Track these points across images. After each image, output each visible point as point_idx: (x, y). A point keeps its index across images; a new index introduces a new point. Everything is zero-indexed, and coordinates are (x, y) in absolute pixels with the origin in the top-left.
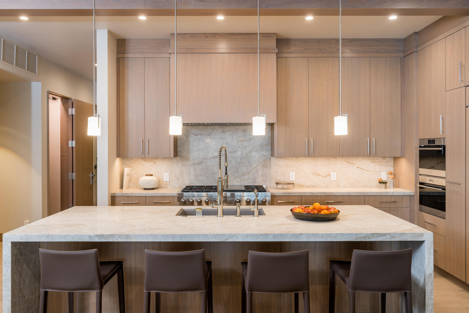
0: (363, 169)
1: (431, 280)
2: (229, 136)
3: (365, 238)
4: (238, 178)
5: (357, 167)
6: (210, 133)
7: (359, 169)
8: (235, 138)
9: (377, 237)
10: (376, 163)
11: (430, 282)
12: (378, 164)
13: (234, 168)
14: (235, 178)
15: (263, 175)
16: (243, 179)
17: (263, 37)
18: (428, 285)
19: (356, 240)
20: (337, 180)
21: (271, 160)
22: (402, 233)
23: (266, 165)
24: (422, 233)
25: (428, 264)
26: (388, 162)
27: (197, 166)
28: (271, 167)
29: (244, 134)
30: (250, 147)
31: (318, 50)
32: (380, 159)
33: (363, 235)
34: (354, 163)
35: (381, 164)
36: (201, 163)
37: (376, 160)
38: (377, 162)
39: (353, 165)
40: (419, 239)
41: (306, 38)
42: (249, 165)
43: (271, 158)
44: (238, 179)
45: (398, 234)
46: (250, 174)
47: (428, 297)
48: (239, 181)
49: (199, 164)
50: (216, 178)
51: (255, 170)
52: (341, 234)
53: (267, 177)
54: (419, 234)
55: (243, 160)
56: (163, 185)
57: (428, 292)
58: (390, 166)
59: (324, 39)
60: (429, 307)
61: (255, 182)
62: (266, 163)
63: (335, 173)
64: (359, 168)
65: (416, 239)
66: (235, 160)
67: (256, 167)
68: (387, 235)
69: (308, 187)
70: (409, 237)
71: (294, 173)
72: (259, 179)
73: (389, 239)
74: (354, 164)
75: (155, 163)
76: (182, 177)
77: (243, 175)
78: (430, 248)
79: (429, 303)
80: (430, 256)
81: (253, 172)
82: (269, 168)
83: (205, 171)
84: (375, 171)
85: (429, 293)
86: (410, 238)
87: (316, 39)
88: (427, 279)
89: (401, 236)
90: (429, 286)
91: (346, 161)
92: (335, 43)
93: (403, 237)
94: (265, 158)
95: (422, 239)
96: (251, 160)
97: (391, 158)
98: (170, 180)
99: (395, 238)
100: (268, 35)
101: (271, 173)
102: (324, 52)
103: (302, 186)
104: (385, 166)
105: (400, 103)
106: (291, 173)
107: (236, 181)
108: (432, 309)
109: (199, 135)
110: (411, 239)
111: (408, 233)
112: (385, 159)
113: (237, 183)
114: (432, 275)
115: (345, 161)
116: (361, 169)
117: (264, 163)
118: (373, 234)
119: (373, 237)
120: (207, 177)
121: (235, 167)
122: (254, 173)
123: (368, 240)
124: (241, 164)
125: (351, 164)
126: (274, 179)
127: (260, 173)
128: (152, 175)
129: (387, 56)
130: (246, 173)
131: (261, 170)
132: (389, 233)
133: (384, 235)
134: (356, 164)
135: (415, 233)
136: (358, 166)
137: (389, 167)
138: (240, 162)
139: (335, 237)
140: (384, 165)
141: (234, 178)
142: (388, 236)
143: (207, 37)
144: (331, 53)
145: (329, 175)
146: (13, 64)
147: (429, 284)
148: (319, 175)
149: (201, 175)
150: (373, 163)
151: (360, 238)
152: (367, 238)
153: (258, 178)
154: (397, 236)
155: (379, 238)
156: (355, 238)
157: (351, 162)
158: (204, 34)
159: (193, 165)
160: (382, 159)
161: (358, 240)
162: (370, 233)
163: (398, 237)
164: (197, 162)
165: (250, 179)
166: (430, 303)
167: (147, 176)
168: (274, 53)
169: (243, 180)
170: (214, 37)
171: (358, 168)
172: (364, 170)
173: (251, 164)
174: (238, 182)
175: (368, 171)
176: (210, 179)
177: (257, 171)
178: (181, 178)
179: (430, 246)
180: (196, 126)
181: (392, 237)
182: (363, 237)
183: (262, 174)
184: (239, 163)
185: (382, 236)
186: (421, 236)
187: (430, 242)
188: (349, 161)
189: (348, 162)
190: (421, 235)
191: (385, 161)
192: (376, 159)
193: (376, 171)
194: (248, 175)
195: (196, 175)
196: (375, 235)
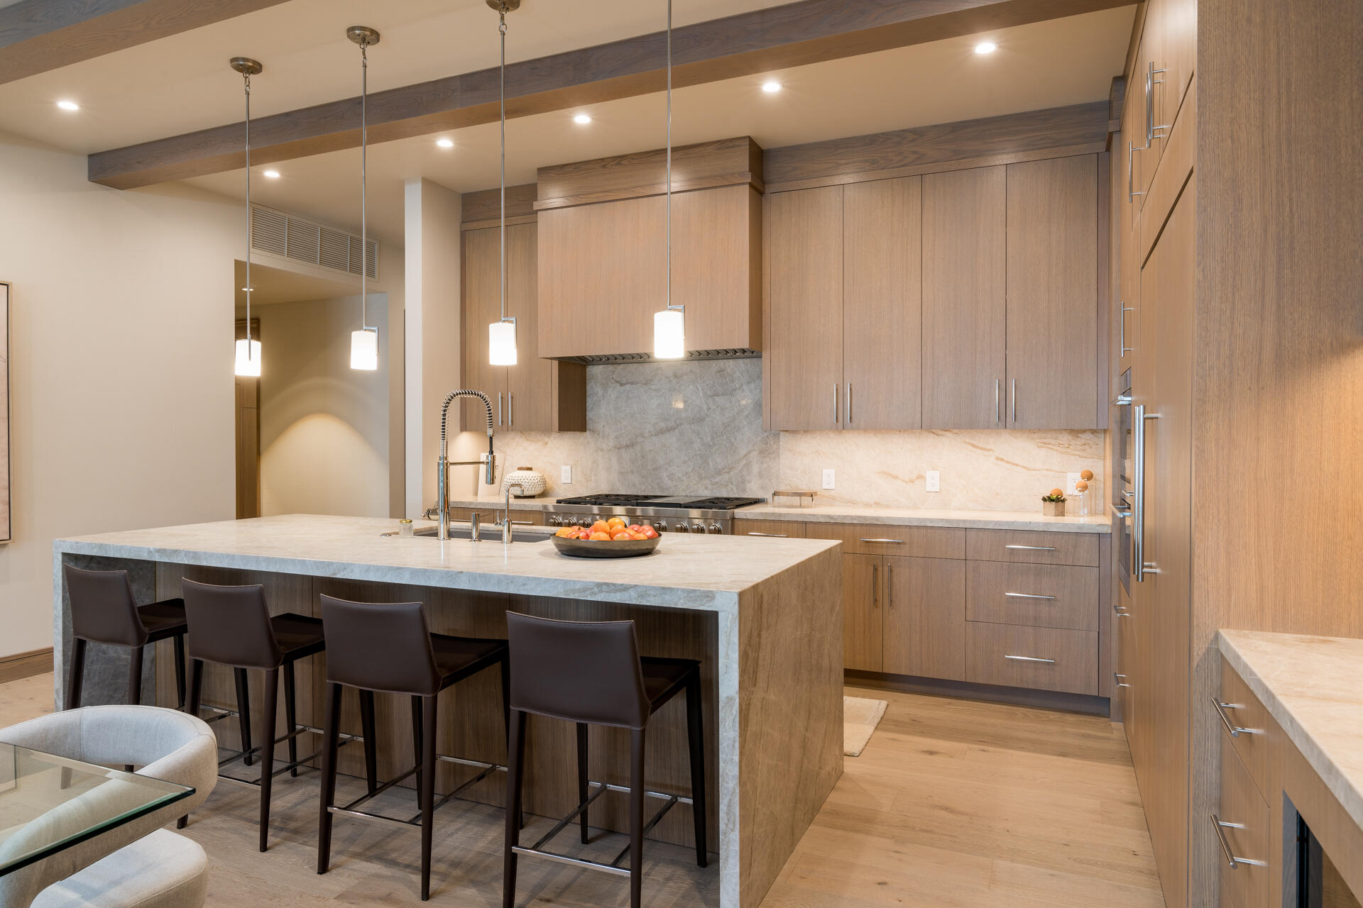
0: (1014, 464)
1: (732, 714)
2: (689, 385)
3: (584, 591)
4: (707, 480)
5: (997, 458)
6: (650, 380)
7: (1004, 463)
8: (700, 388)
9: (607, 592)
10: (1053, 449)
11: (730, 718)
12: (1057, 450)
13: (698, 458)
14: (701, 478)
15: (760, 475)
16: (717, 483)
17: (719, 149)
18: (725, 725)
19: (566, 595)
20: (940, 489)
21: (781, 438)
22: (664, 588)
23: (768, 452)
24: (711, 591)
25: (726, 673)
26: (1087, 447)
27: (623, 451)
28: (778, 455)
29: (720, 380)
30: (733, 410)
31: (868, 164)
32: (1065, 438)
33: (578, 586)
34: (989, 448)
35: (1069, 450)
36: (632, 445)
37: (1053, 441)
38: (1054, 445)
39: (986, 453)
40: (703, 605)
41: (839, 138)
42: (731, 450)
43: (779, 434)
44: (707, 482)
45: (654, 588)
46: (732, 472)
47: (725, 756)
48: (710, 487)
49: (627, 446)
50: (660, 479)
51: (744, 462)
52: (535, 579)
53: (770, 480)
54: (704, 592)
55: (718, 439)
56: (560, 492)
57: (725, 745)
58: (1092, 458)
59: (883, 134)
60: (727, 783)
61: (744, 490)
62: (768, 445)
63: (936, 474)
64: (1002, 460)
65: (696, 605)
66: (701, 438)
67: (745, 456)
68: (631, 590)
69: (868, 505)
70: (680, 599)
71: (832, 472)
72: (752, 483)
73: (635, 599)
74: (989, 450)
75: (547, 444)
76: (596, 475)
77: (719, 473)
78: (730, 632)
79: (727, 771)
80: (730, 653)
81: (740, 468)
82: (774, 458)
83: (640, 463)
84: (1047, 470)
85: (728, 746)
86: (682, 601)
87: (864, 137)
88: (722, 709)
89: (662, 594)
90: (727, 728)
91: (967, 440)
92: (912, 141)
93: (667, 597)
94: (765, 434)
95: (711, 606)
96: (735, 439)
97: (1096, 434)
98: (573, 482)
99: (648, 599)
100: (731, 145)
101: (779, 469)
102: (883, 166)
103: (853, 503)
104: (1080, 457)
105: (1094, 282)
106: (825, 471)
107: (703, 487)
108: (734, 790)
109: (627, 383)
110: (685, 604)
111: (678, 589)
112: (1079, 437)
113: (706, 492)
114: (735, 700)
115: (965, 443)
116: (1008, 462)
117: (765, 446)
118: (599, 585)
119: (602, 591)
120: (643, 477)
121: (700, 454)
122: (742, 468)
123: (589, 598)
124: (714, 449)
125: (980, 451)
126: (786, 485)
127: (755, 469)
128: (530, 469)
129: (1056, 156)
130: (723, 469)
131: (757, 463)
132: (635, 586)
133: (625, 588)
134: (993, 451)
135: (695, 591)
136: (1000, 456)
137: (1091, 460)
138: (711, 443)
139: (524, 585)
140: (1077, 453)
141: (697, 480)
142: (633, 593)
143: (604, 166)
144: (903, 166)
145: (921, 477)
146: (315, 262)
147: (727, 724)
148: (896, 477)
149: (632, 472)
150: (1042, 447)
151: (574, 591)
152: (589, 592)
153: (749, 482)
154: (654, 594)
155: (613, 594)
156: (563, 591)
157: (980, 446)
158: (599, 161)
159: (616, 449)
160: (1070, 437)
161: (569, 595)
162: (593, 582)
163: (655, 596)
164: (625, 443)
165: (732, 483)
166: (731, 774)
167: (521, 471)
168: (744, 184)
169: (717, 485)
170: (619, 164)
171: (1000, 462)
172: (1017, 465)
173: (736, 448)
174: (706, 488)
175: (1028, 469)
176: (650, 480)
177: (748, 465)
178: (593, 478)
179: (729, 626)
180: (622, 365)
181: (642, 596)
182: (579, 591)
183: (760, 473)
184: (710, 446)
185: (619, 591)
186: (709, 599)
187: (730, 617)
188: (975, 443)
189: (973, 446)
190: (708, 596)
191: (1079, 442)
192: (1052, 438)
193: (1051, 470)
194: (729, 472)
195: (623, 470)
196: (604, 587)
